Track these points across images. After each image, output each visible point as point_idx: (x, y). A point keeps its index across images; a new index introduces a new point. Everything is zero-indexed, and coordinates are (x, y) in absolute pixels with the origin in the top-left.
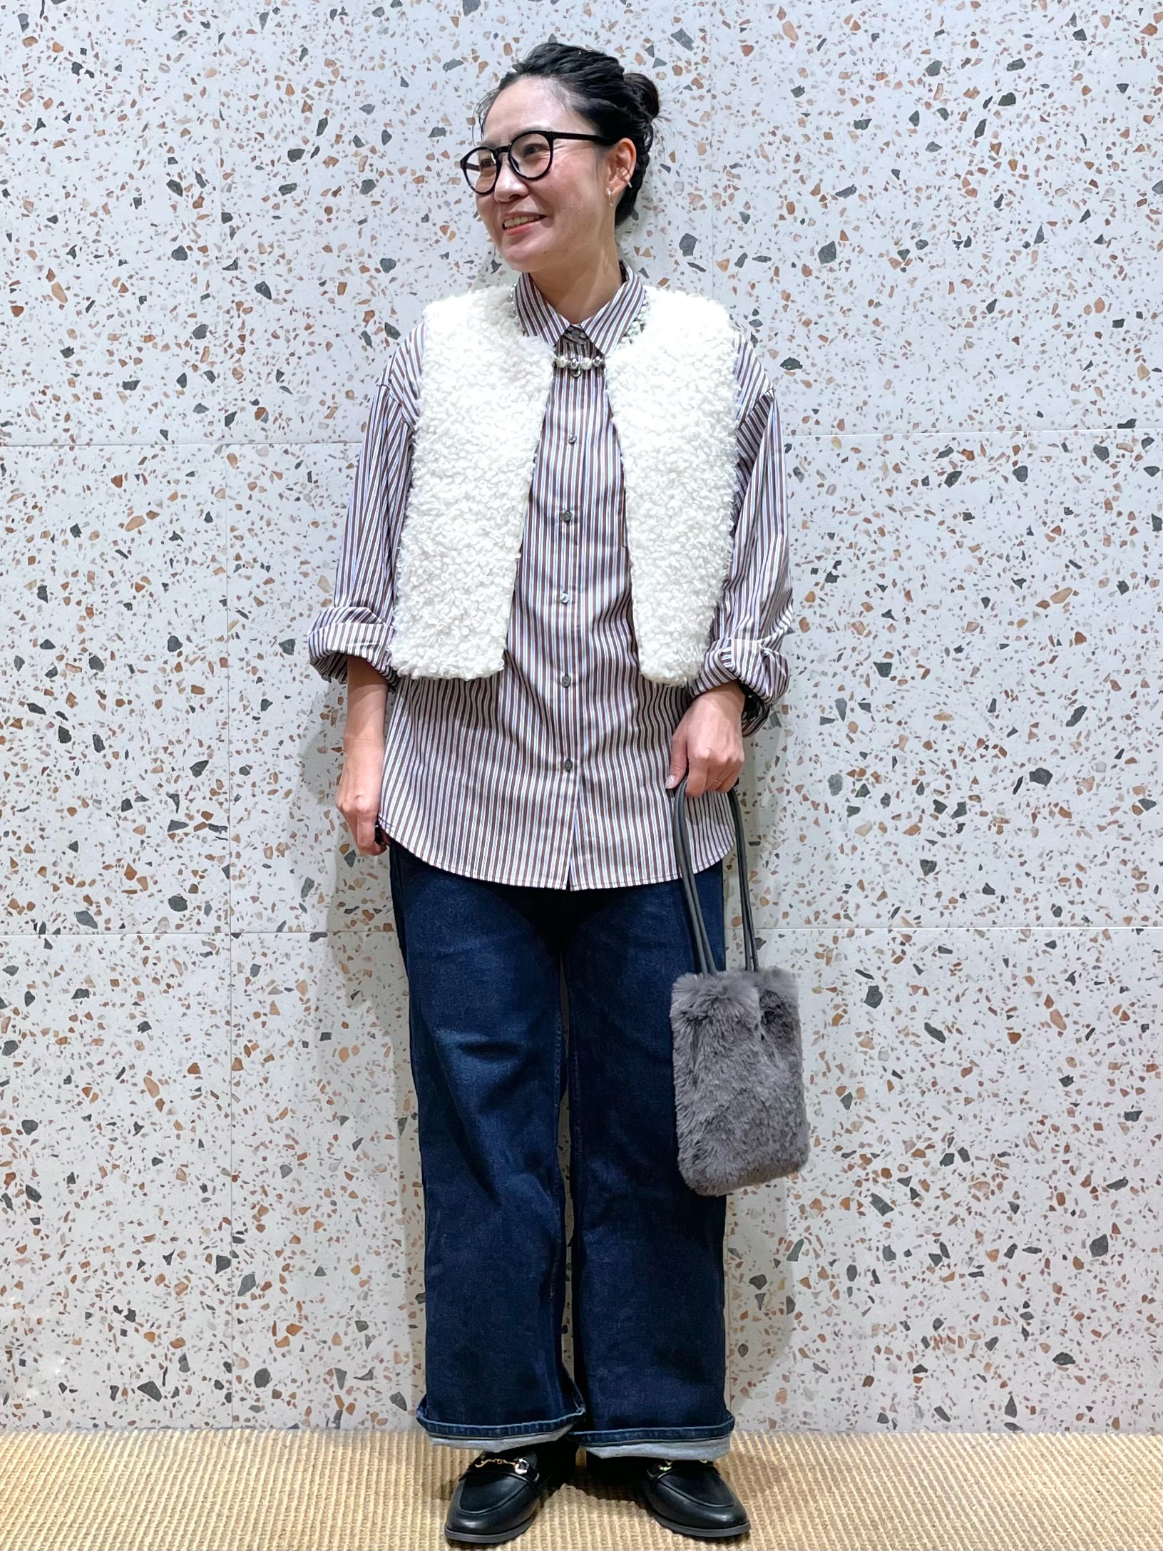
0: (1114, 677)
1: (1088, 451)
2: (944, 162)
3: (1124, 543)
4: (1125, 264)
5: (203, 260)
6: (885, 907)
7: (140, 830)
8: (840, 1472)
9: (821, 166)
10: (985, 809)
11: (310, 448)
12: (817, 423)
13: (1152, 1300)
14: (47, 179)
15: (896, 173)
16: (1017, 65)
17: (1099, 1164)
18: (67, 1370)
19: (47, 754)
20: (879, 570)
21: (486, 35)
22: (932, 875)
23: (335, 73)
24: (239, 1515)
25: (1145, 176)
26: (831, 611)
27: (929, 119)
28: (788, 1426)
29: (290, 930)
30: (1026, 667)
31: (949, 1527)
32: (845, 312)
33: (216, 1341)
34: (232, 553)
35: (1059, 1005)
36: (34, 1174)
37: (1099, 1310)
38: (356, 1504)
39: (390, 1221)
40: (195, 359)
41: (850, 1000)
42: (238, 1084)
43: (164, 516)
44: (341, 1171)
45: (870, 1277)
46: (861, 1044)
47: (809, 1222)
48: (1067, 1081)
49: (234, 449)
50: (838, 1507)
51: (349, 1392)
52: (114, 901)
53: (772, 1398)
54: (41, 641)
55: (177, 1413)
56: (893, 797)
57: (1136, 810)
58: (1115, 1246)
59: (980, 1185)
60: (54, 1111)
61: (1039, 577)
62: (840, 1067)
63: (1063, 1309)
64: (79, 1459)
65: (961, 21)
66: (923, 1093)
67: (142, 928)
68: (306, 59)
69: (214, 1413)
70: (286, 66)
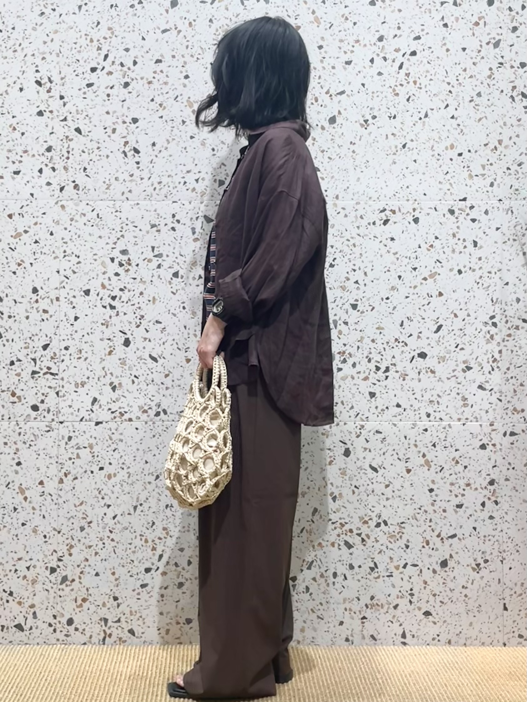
0: (455, 312)
1: (446, 212)
2: (384, 81)
3: (460, 252)
4: (463, 128)
5: (51, 116)
6: (353, 413)
7: (18, 375)
9: (330, 81)
10: (398, 369)
11: (98, 203)
13: (467, 588)
15: (363, 85)
16: (418, 38)
17: (444, 527)
20: (353, 262)
21: (181, 18)
22: (374, 399)
23: (113, 33)
25: (473, 89)
26: (331, 280)
28: (305, 642)
29: (86, 421)
30: (417, 306)
32: (339, 147)
33: (50, 605)
34: (62, 250)
35: (428, 457)
37: (443, 592)
39: (129, 552)
40: (46, 161)
41: (336, 455)
42: (61, 490)
43: (31, 232)
44: (107, 529)
45: (343, 577)
46: (341, 474)
47: (317, 552)
48: (431, 490)
49: (63, 203)
51: (109, 628)
52: (6, 406)
53: (299, 631)
55: (31, 637)
56: (357, 364)
57: (464, 371)
58: (451, 564)
59: (392, 537)
61: (423, 267)
62: (332, 484)
63: (428, 591)
65: (393, 19)
66: (368, 495)
67: (18, 419)
68: (99, 26)
69: (48, 637)
70: (90, 30)
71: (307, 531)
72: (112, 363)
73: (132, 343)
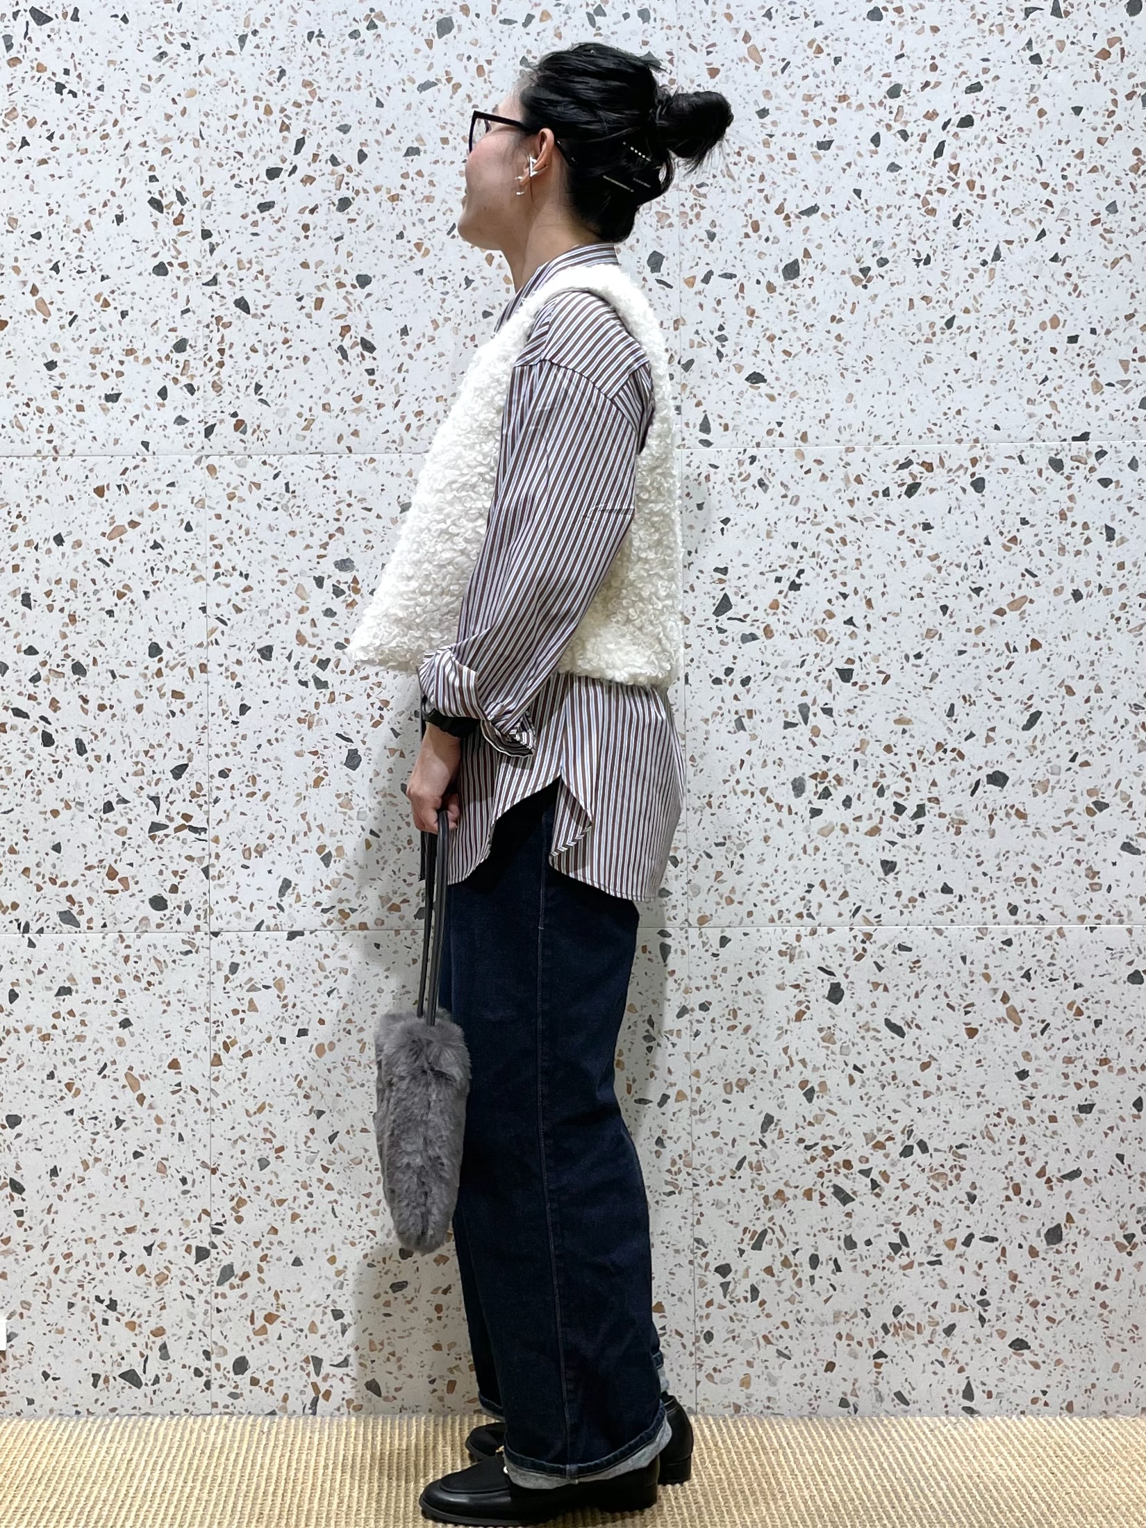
0: (1068, 682)
1: (1044, 463)
2: (904, 182)
3: (1078, 553)
4: (1079, 282)
5: (183, 276)
6: (846, 906)
7: (121, 832)
8: (803, 1455)
9: (784, 185)
10: (943, 811)
11: (288, 459)
12: (781, 435)
13: (1105, 1287)
14: (30, 195)
15: (858, 192)
16: (975, 88)
17: (1054, 1155)
18: (50, 1359)
19: (31, 758)
20: (841, 578)
21: (460, 57)
22: (892, 875)
23: (313, 93)
24: (218, 1500)
25: (1099, 196)
26: (795, 619)
27: (890, 140)
28: (752, 1410)
29: (268, 929)
30: (984, 672)
31: (908, 1508)
32: (808, 327)
33: (196, 1330)
34: (211, 562)
35: (1016, 1001)
36: (18, 1167)
37: (1054, 1297)
38: (332, 1488)
39: (365, 1212)
40: (175, 372)
41: (812, 998)
42: (217, 1079)
43: (145, 525)
44: (317, 1164)
45: (832, 1266)
46: (823, 1039)
47: (773, 1212)
48: (1023, 1075)
49: (212, 461)
50: (800, 1489)
51: (325, 1379)
52: (96, 901)
53: (737, 1383)
54: (24, 647)
55: (157, 1399)
56: (854, 799)
57: (1090, 812)
58: (1069, 1235)
59: (938, 1176)
60: (37, 1106)
61: (997, 585)
62: (803, 1062)
63: (1019, 1295)
64: (61, 1445)
65: (920, 46)
66: (883, 1087)
67: (122, 927)
68: (284, 80)
69: (192, 1399)
70: (263, 86)
71: (750, 1164)
72: (322, 803)
73: (364, 760)
